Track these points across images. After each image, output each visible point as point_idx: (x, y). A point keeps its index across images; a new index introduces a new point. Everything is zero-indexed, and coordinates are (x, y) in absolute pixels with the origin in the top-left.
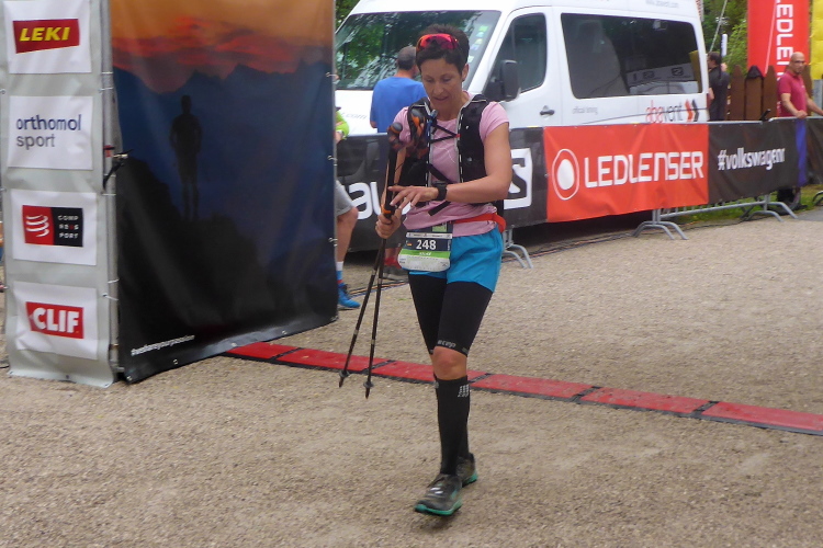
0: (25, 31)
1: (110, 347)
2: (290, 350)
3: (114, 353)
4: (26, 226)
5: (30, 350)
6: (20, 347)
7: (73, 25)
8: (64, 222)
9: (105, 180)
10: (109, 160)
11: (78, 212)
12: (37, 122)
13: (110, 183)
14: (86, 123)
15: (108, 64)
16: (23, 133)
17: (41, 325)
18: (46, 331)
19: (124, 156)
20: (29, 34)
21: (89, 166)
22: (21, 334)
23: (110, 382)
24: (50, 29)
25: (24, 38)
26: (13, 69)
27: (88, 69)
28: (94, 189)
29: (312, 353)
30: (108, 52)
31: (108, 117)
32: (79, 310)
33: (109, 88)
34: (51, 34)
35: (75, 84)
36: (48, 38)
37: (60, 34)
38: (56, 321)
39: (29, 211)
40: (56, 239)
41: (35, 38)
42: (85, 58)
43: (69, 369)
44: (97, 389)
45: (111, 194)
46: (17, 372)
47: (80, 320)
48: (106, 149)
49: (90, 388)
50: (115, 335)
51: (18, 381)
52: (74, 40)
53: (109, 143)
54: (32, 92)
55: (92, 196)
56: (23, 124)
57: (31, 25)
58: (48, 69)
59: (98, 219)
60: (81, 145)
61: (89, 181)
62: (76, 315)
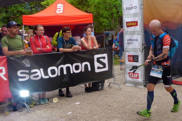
0: (128, 23)
1: (143, 80)
2: (176, 81)
3: (144, 82)
4: (128, 58)
5: (129, 81)
6: (127, 80)
7: (137, 22)
8: (135, 58)
9: (142, 50)
10: (143, 47)
11: (138, 56)
12: (130, 40)
13: (143, 51)
14: (139, 40)
15: (143, 29)
16: (128, 42)
17: (131, 76)
18: (132, 77)
19: (146, 46)
20: (129, 24)
21: (139, 48)
22: (128, 78)
23: (143, 87)
24: (133, 23)
25: (128, 25)
26: (126, 31)
27: (139, 30)
28: (141, 52)
29: (180, 82)
30: (143, 27)
31: (143, 39)
32: (138, 74)
33: (143, 33)
34: (133, 24)
35: (137, 33)
36: (132, 25)
37: (134, 24)
38: (134, 76)
39: (129, 56)
40: (134, 61)
41: (130, 25)
42: (139, 28)
43: (136, 84)
44: (141, 88)
45: (143, 53)
46: (127, 85)
47: (138, 75)
48: (143, 45)
49: (140, 88)
50: (144, 78)
51: (127, 86)
52: (137, 25)
53: (143, 43)
54: (129, 35)
55: (140, 53)
56: (128, 40)
57: (129, 22)
58: (132, 30)
59: (141, 57)
60: (138, 44)
61: (139, 50)
62: (137, 74)
